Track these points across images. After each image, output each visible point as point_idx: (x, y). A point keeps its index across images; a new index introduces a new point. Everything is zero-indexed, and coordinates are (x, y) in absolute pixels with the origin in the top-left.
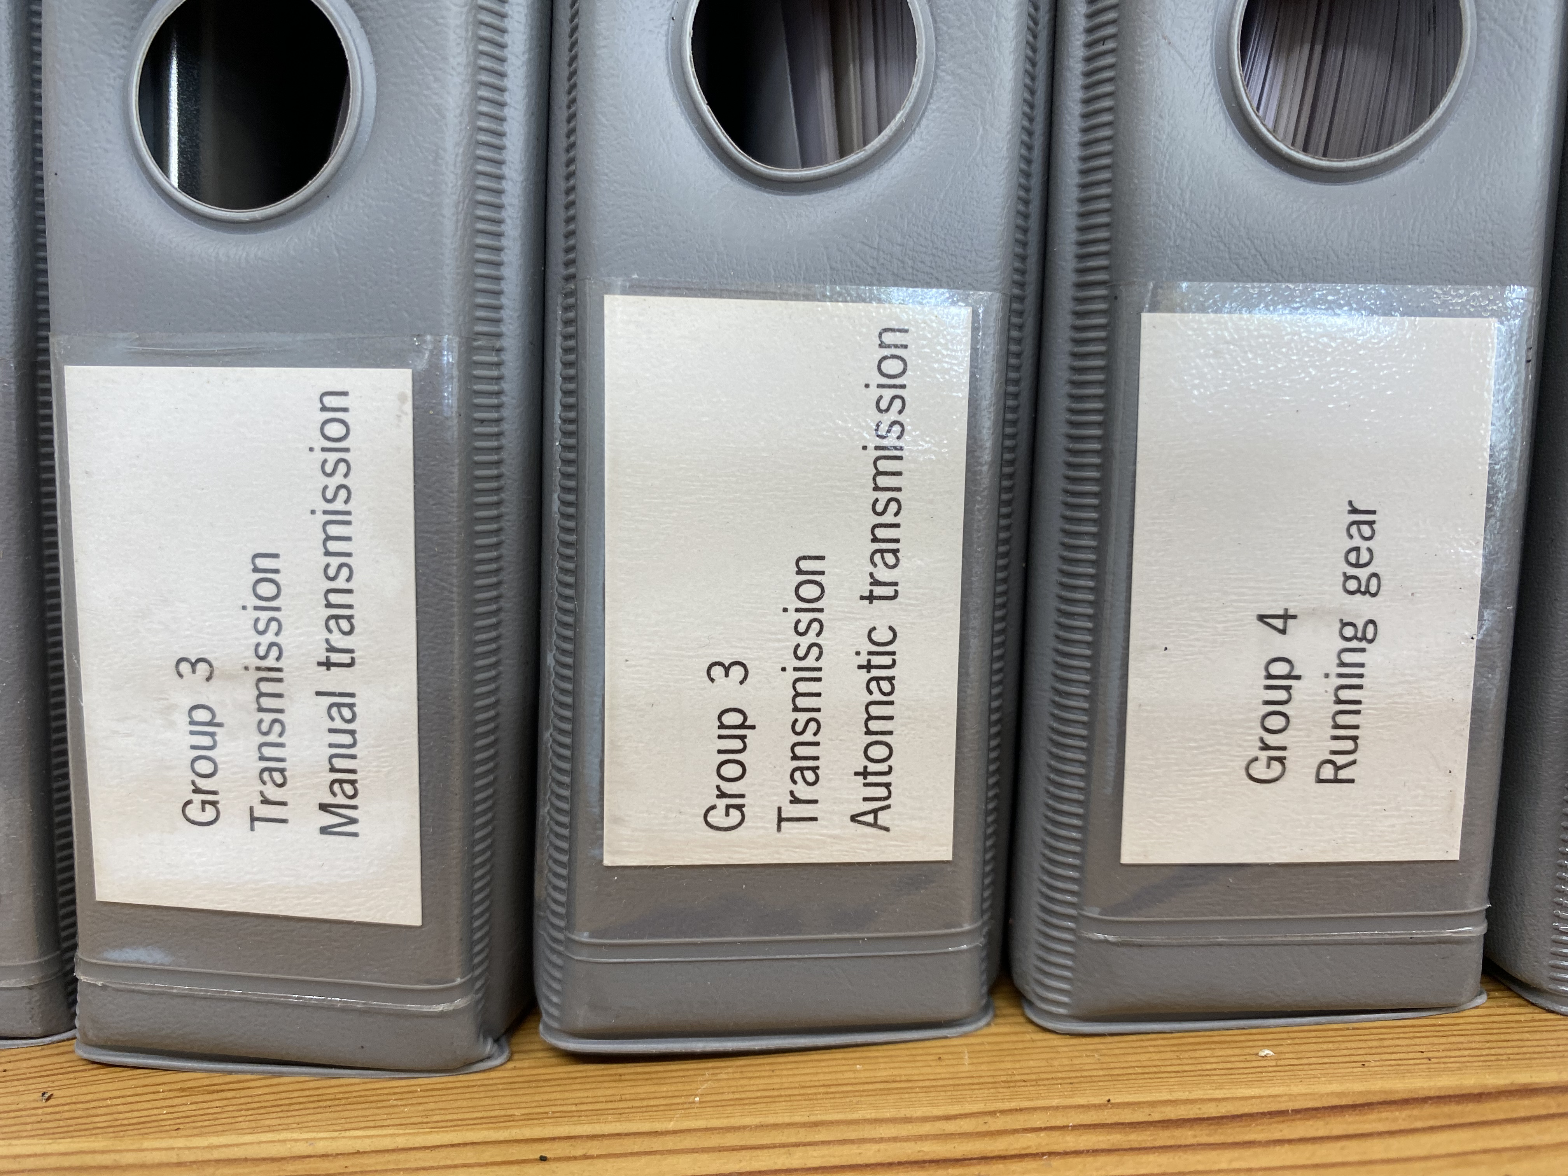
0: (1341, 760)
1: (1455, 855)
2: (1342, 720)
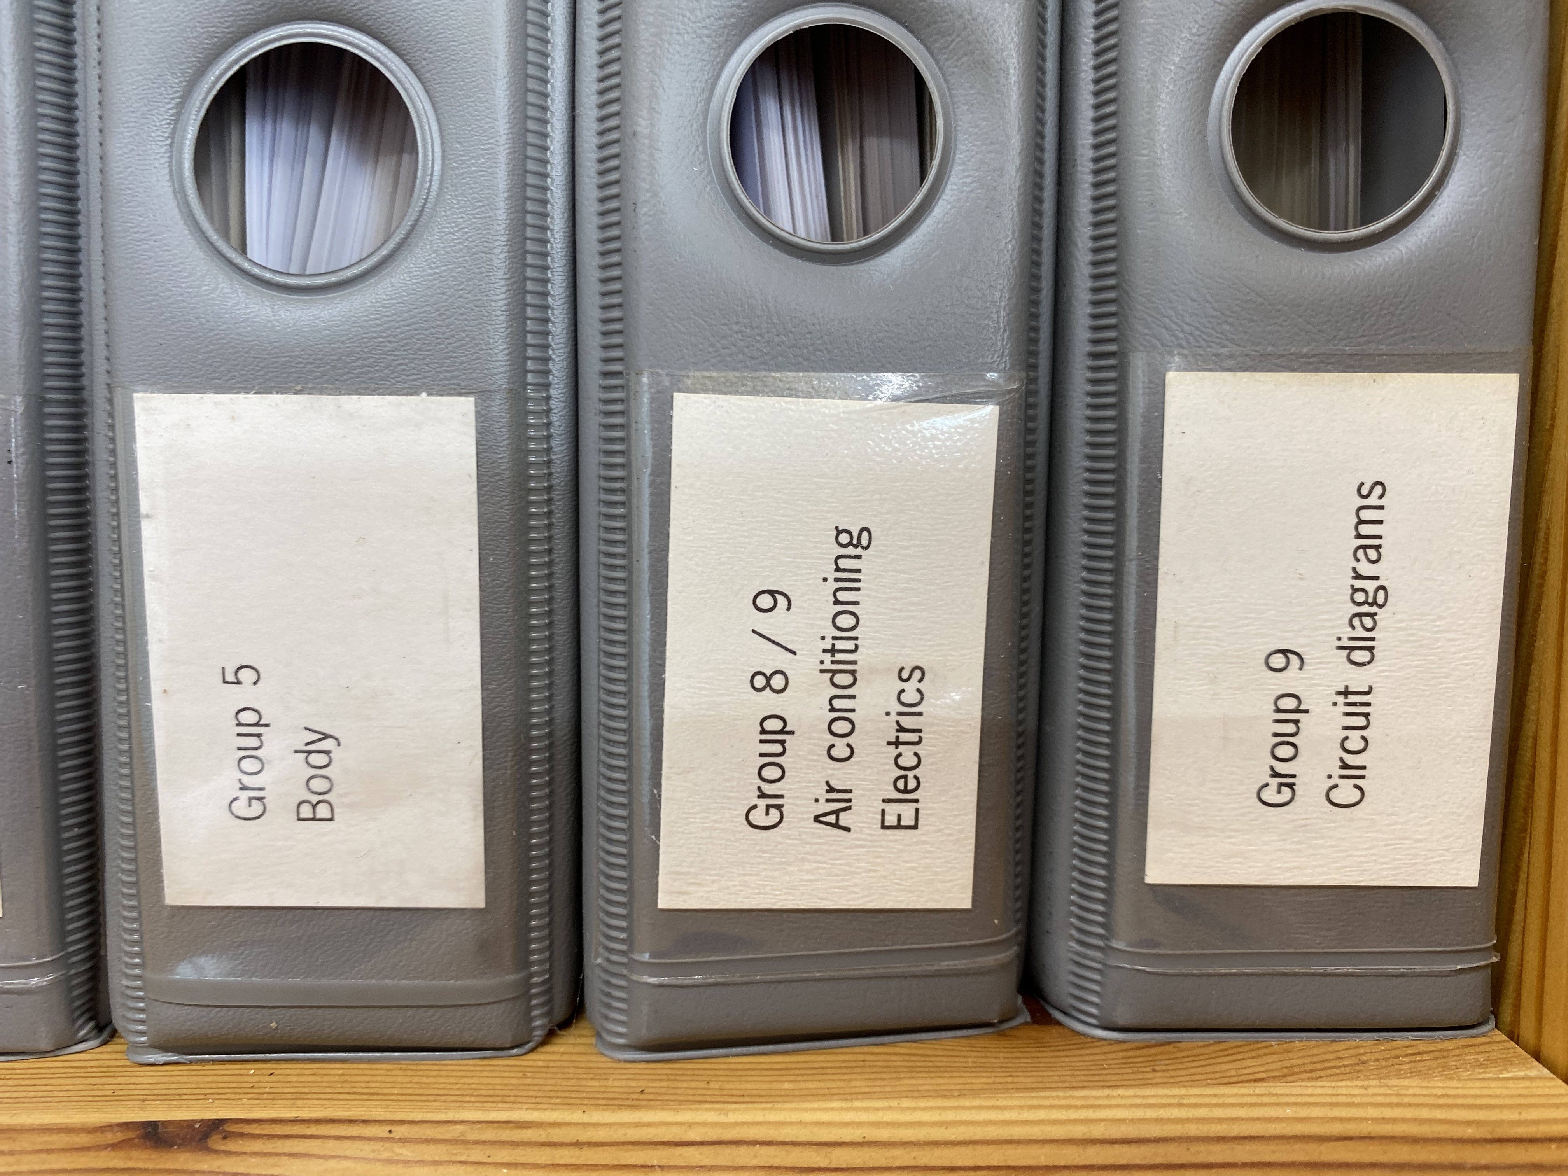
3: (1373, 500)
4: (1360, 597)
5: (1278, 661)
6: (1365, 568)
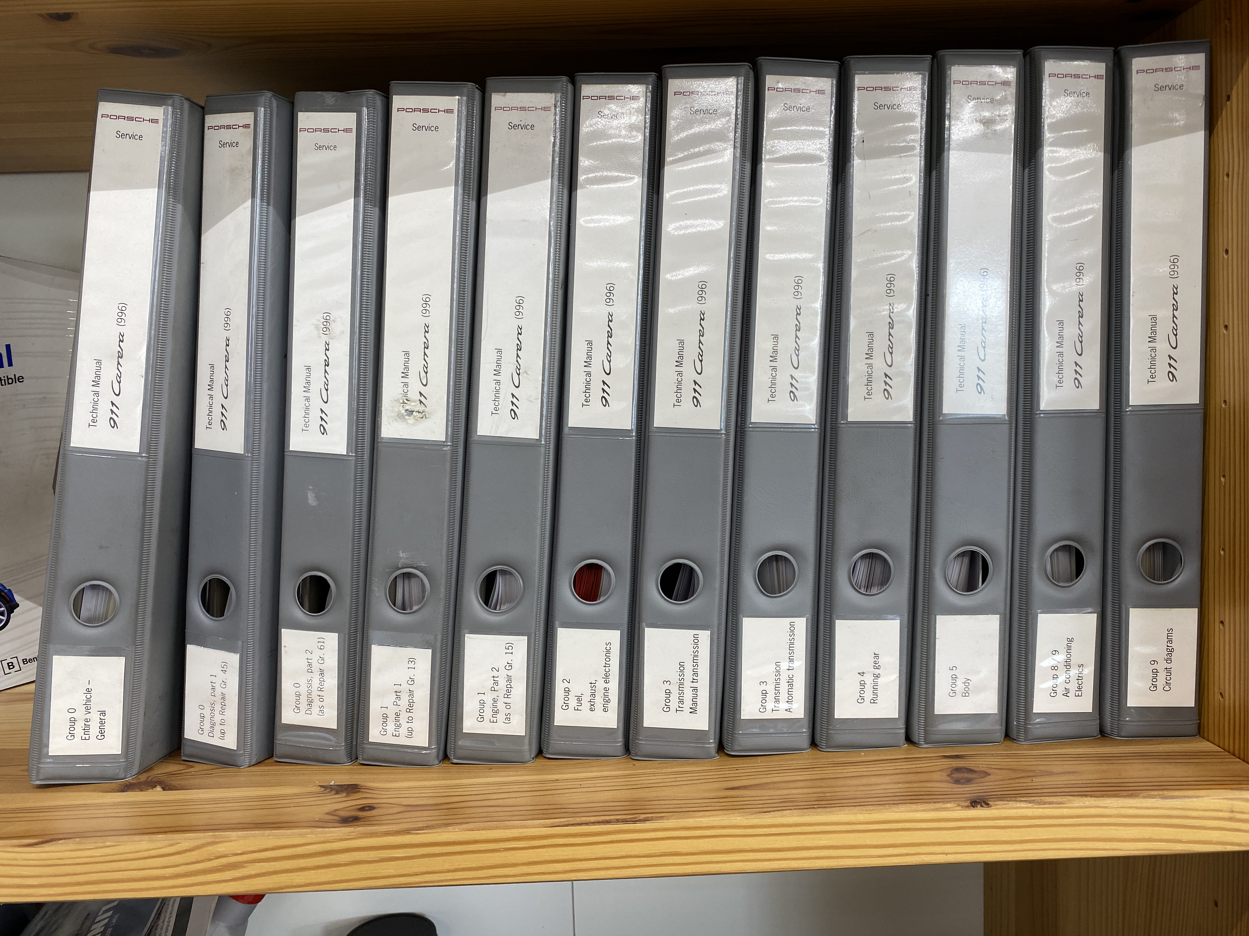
0: (874, 699)
1: (897, 717)
2: (874, 692)
3: (1170, 632)
4: (1168, 650)
5: (1153, 663)
6: (1169, 645)
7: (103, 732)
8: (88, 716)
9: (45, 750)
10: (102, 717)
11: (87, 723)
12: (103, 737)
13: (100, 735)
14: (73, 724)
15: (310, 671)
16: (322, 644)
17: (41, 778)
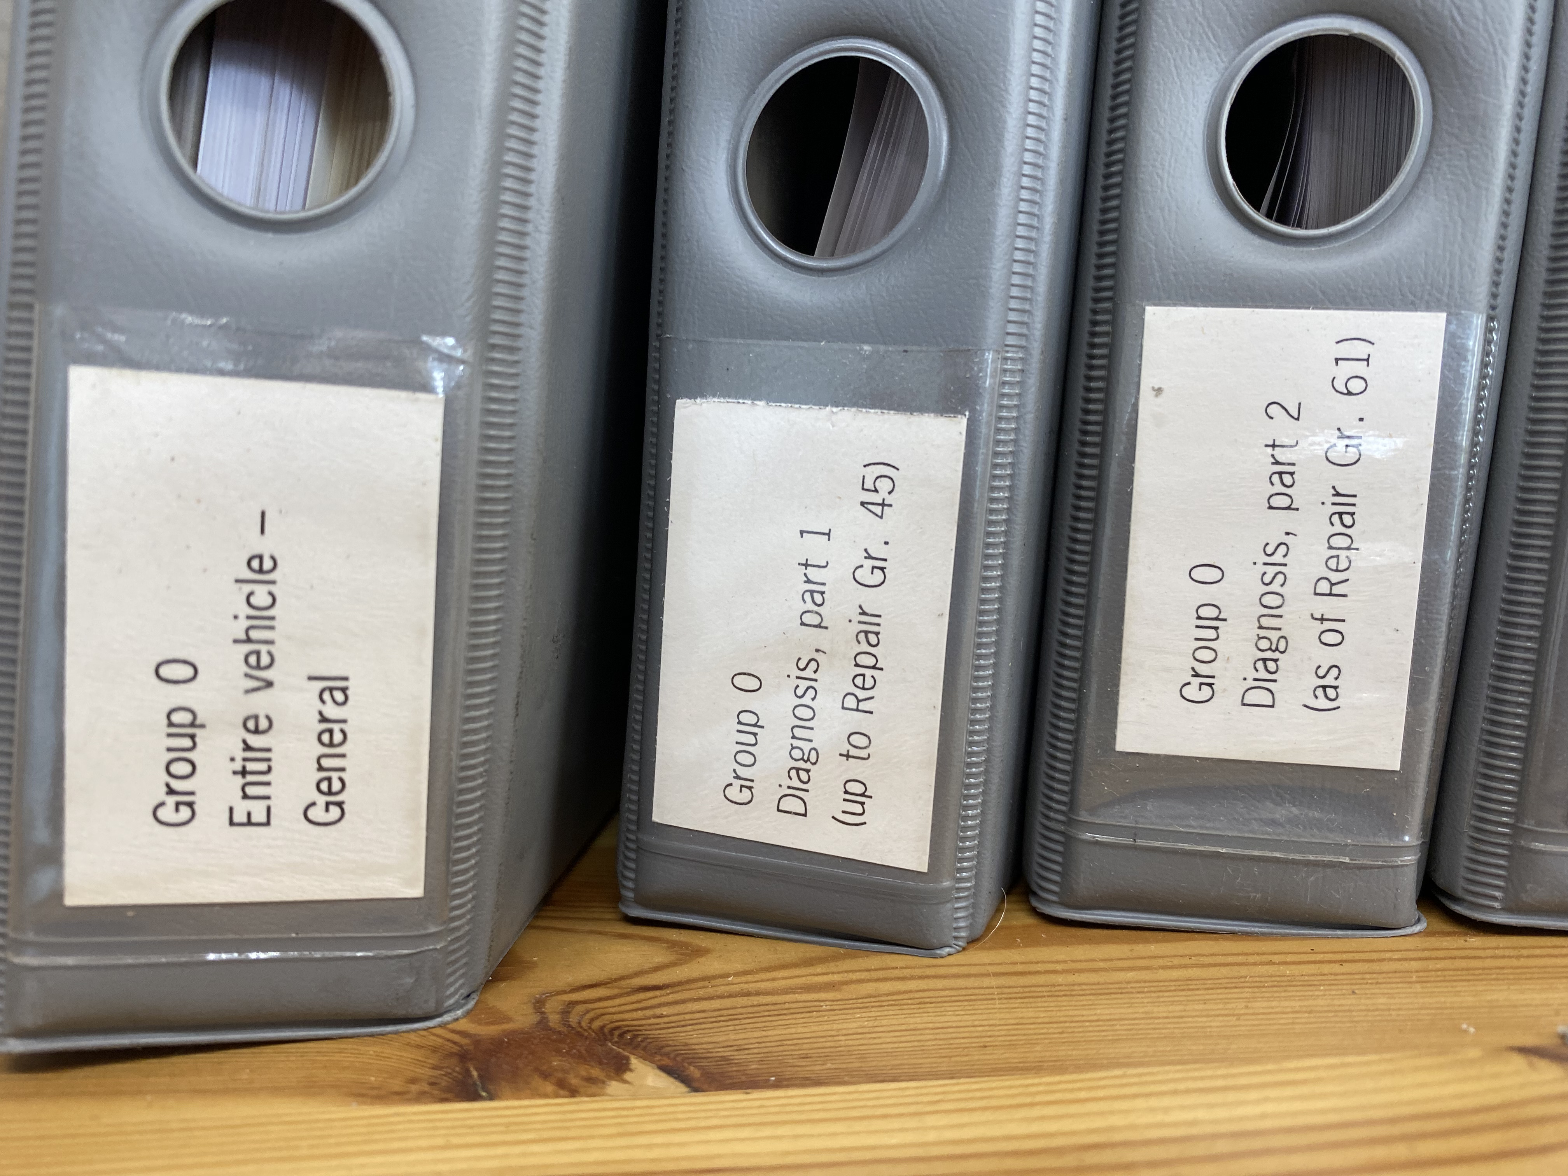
7: (336, 786)
8: (261, 703)
9: (43, 881)
10: (331, 711)
11: (255, 741)
12: (335, 812)
13: (322, 800)
14: (187, 743)
15: (1284, 501)
16: (1359, 368)
17: (29, 1020)
